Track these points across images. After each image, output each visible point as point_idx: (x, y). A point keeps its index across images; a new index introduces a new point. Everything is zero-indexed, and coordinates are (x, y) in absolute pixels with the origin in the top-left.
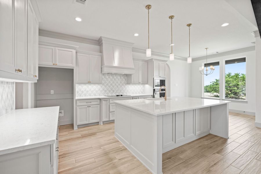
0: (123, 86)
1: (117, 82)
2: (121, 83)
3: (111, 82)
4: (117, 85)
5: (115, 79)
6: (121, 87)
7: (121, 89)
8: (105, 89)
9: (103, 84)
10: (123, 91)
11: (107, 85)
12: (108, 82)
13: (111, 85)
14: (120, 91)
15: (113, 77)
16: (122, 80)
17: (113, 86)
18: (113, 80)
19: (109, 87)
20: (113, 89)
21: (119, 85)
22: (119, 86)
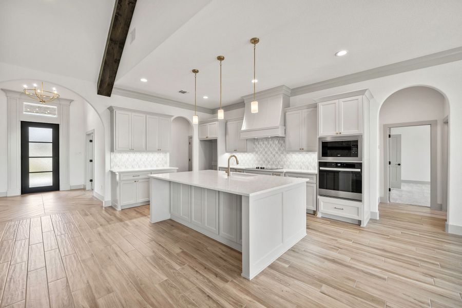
0: (282, 155)
1: (274, 149)
2: (279, 149)
3: (266, 150)
4: (274, 153)
5: (271, 146)
6: (280, 156)
7: (279, 159)
8: (259, 159)
9: (257, 153)
10: (282, 162)
11: (261, 153)
12: (261, 150)
13: (266, 153)
14: (279, 163)
15: (268, 143)
16: (281, 145)
17: (268, 155)
18: (269, 146)
19: (264, 156)
20: (269, 159)
21: (277, 153)
22: (277, 155)
